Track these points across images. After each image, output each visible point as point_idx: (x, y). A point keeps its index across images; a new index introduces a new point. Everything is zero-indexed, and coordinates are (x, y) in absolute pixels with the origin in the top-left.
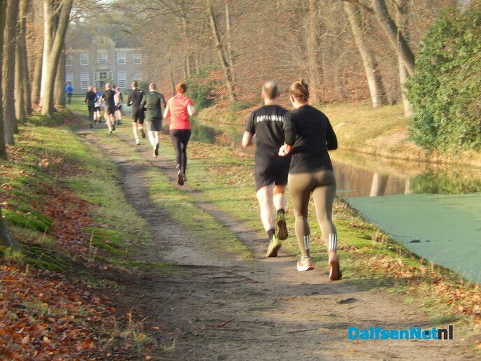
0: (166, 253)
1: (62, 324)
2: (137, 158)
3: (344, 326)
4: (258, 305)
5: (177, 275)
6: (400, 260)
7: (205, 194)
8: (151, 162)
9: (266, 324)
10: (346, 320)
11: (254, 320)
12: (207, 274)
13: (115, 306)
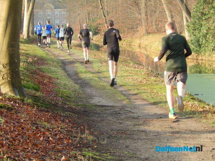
0: (91, 100)
1: (55, 131)
2: (70, 58)
3: (177, 132)
4: (137, 123)
5: (98, 110)
6: (196, 103)
7: (102, 74)
8: (76, 60)
9: (143, 131)
10: (178, 130)
11: (137, 129)
12: (111, 109)
13: (75, 124)
